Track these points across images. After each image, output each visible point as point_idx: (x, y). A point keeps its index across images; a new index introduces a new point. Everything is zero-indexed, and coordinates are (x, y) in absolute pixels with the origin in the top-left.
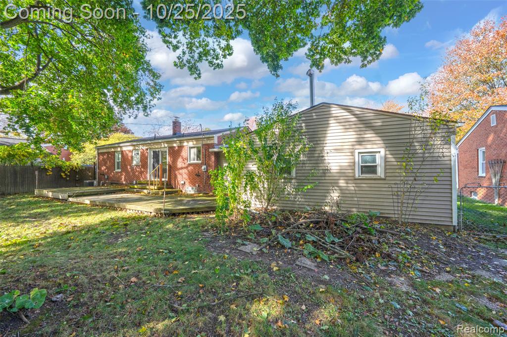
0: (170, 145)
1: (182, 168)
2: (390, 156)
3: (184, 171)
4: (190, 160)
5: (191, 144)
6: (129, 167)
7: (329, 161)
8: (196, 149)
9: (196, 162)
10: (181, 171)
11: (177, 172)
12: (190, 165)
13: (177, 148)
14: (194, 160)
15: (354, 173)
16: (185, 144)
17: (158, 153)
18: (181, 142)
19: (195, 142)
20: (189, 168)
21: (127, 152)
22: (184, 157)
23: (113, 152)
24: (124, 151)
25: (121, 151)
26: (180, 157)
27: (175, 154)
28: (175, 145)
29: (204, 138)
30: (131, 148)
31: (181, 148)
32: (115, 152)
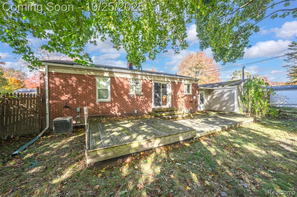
0: (173, 81)
3: (182, 100)
4: (184, 92)
5: (186, 82)
8: (187, 85)
11: (177, 101)
12: (186, 95)
13: (177, 83)
14: (186, 92)
16: (183, 81)
17: (159, 85)
18: (180, 79)
19: (188, 82)
20: (185, 98)
21: (122, 80)
22: (182, 90)
23: (93, 76)
24: (116, 78)
25: (110, 77)
26: (179, 90)
27: (176, 87)
28: (176, 81)
29: (194, 80)
30: (129, 76)
31: (180, 83)
32: (95, 76)
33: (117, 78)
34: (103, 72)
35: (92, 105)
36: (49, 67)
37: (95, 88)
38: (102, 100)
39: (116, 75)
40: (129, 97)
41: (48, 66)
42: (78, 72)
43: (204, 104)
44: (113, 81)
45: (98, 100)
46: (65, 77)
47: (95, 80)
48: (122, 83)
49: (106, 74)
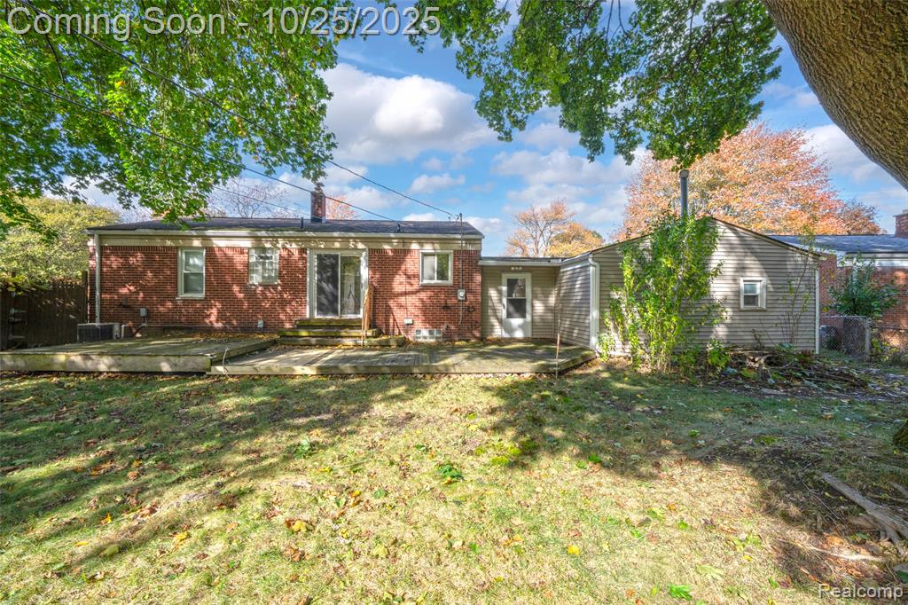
0: (374, 246)
1: (406, 294)
2: (770, 286)
3: (412, 301)
4: (423, 278)
5: (428, 248)
6: (236, 288)
7: (715, 290)
8: (436, 258)
9: (435, 281)
10: (402, 300)
11: (391, 303)
12: (425, 288)
13: (390, 253)
14: (432, 278)
15: (739, 304)
16: (414, 246)
17: (331, 260)
18: (404, 241)
19: (437, 246)
20: (423, 295)
21: (230, 253)
22: (410, 272)
23: (170, 248)
24: (216, 249)
25: (206, 248)
26: (400, 272)
27: (386, 265)
28: (386, 247)
29: (460, 240)
30: (247, 243)
31: (402, 254)
32: (177, 248)
33: (220, 249)
34: (191, 237)
35: (169, 304)
36: (101, 237)
37: (175, 270)
38: (189, 295)
39: (219, 243)
40: (246, 288)
41: (100, 235)
42: (146, 243)
43: (529, 318)
44: (211, 255)
45: (182, 295)
46: (125, 252)
47: (176, 256)
48: (230, 259)
49: (196, 243)
